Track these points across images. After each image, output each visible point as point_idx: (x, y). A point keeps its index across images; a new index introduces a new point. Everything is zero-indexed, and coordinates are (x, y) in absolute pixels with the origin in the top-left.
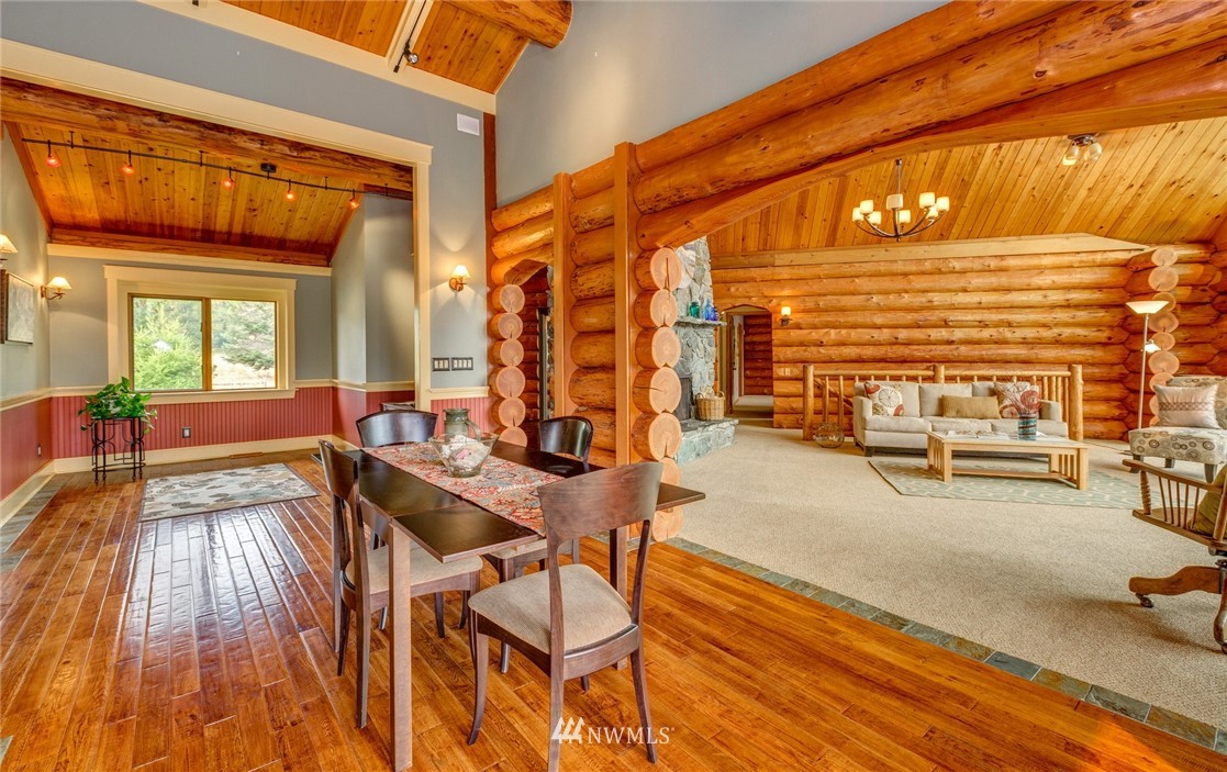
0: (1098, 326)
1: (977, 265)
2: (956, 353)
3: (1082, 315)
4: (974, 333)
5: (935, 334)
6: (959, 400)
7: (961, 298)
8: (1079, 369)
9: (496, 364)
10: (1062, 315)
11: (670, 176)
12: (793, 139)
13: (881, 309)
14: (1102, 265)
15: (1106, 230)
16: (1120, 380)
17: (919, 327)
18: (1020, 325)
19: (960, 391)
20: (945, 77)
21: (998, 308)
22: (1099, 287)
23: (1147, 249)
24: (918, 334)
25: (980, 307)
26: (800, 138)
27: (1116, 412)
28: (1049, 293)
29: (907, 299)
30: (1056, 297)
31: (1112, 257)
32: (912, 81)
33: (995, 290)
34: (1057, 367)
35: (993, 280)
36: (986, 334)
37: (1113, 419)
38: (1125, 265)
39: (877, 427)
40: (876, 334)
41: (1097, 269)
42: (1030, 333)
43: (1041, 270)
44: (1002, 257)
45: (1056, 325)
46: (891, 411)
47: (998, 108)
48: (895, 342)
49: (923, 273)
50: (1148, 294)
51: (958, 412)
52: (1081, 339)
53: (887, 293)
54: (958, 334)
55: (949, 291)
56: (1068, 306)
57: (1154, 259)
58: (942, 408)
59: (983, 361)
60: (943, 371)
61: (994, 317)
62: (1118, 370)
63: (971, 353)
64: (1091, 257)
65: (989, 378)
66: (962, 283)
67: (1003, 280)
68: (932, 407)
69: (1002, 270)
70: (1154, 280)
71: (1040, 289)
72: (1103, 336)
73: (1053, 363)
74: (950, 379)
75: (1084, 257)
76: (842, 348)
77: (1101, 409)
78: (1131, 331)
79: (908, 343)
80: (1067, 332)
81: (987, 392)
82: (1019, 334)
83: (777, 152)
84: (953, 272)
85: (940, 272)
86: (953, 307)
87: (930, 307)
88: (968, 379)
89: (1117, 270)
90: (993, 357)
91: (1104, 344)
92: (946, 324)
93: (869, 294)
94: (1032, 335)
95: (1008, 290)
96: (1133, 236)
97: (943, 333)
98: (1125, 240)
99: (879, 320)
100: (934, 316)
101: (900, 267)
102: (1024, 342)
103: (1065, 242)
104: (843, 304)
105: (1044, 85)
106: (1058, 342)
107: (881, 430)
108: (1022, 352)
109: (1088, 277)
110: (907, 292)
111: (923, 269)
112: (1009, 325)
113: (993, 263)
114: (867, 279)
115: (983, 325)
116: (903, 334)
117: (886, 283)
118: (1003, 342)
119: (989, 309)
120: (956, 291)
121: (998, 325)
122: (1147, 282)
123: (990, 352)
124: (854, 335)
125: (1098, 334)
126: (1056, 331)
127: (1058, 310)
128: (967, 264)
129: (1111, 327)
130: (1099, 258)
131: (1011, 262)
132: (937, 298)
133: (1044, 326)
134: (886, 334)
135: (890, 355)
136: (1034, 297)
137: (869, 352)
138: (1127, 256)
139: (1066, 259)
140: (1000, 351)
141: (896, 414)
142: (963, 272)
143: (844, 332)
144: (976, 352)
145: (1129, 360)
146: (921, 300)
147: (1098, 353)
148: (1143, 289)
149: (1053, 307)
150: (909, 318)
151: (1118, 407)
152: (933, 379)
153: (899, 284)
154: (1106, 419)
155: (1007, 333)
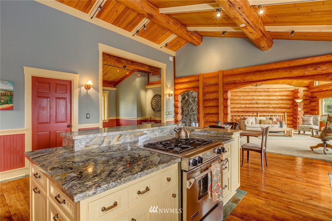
0: (288, 104)
1: (263, 90)
2: (259, 110)
3: (285, 102)
4: (263, 106)
5: (255, 106)
6: (264, 121)
7: (260, 98)
8: (286, 113)
9: (176, 113)
10: (281, 102)
11: (233, 78)
12: (262, 76)
13: (243, 100)
14: (288, 91)
15: (289, 83)
16: (292, 116)
17: (251, 104)
18: (272, 104)
19: (263, 118)
20: (291, 71)
21: (268, 100)
22: (288, 96)
23: (297, 88)
24: (251, 106)
25: (264, 100)
26: (264, 76)
27: (291, 123)
28: (278, 97)
29: (248, 98)
30: (279, 98)
31: (290, 89)
32: (285, 71)
33: (267, 96)
34: (280, 113)
35: (266, 94)
36: (265, 106)
37: (291, 124)
38: (293, 91)
39: (249, 126)
40: (242, 105)
41: (287, 92)
42: (274, 106)
43: (276, 92)
44: (269, 89)
45: (279, 104)
46: (250, 123)
47: (298, 76)
48: (246, 107)
49: (252, 92)
50: (298, 98)
51: (264, 123)
52: (284, 107)
53: (244, 96)
54: (260, 106)
55: (257, 96)
56: (282, 100)
57: (299, 90)
58: (260, 122)
59: (265, 112)
60: (259, 114)
61: (267, 102)
62: (292, 114)
63: (262, 110)
64: (286, 89)
65: (268, 116)
66: (260, 94)
67: (269, 94)
68: (258, 122)
69: (268, 91)
70: (299, 95)
71: (276, 96)
72: (289, 106)
73: (279, 112)
74: (260, 116)
75: (285, 89)
76: (234, 109)
77: (289, 122)
78: (294, 105)
79: (249, 108)
80: (282, 105)
81: (269, 119)
82: (272, 106)
83: (259, 77)
84: (258, 91)
85: (255, 91)
86: (258, 100)
87: (253, 100)
88: (264, 116)
89: (291, 92)
90: (267, 111)
91: (289, 108)
92: (257, 103)
93: (240, 96)
94: (275, 106)
95: (270, 96)
96: (294, 85)
97: (256, 106)
98: (293, 86)
99: (242, 102)
100: (254, 102)
101: (247, 90)
102: (273, 108)
103: (281, 86)
104: (234, 98)
105: (305, 75)
106: (280, 108)
107: (249, 127)
108: (272, 110)
109: (285, 93)
110: (248, 96)
111: (252, 91)
112: (270, 104)
113: (267, 90)
114: (240, 93)
115: (265, 104)
116: (248, 106)
117: (244, 94)
118: (269, 108)
119: (266, 100)
120: (259, 96)
121: (268, 104)
122: (297, 95)
123: (266, 110)
124: (237, 106)
125: (288, 106)
126: (279, 105)
127: (280, 101)
128: (261, 90)
129: (290, 104)
130: (288, 89)
131: (270, 90)
132: (255, 98)
133: (277, 104)
134: (244, 106)
135: (245, 110)
136: (275, 98)
137: (240, 110)
138: (293, 89)
139: (281, 89)
140: (268, 110)
141: (251, 124)
142: (260, 92)
143: (234, 105)
144: (263, 110)
145: (294, 112)
146: (251, 98)
147: (288, 110)
148: (296, 97)
149: (279, 100)
150: (249, 102)
151: (291, 122)
152: (257, 116)
153: (247, 94)
154: (289, 124)
155: (270, 106)
